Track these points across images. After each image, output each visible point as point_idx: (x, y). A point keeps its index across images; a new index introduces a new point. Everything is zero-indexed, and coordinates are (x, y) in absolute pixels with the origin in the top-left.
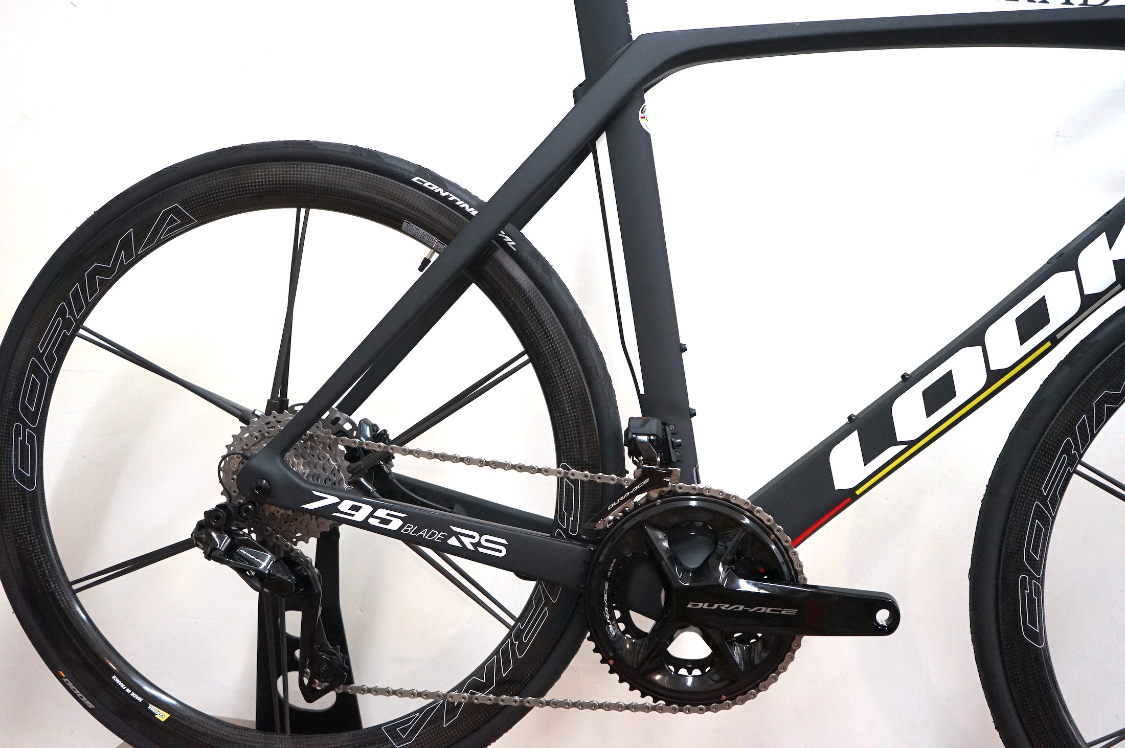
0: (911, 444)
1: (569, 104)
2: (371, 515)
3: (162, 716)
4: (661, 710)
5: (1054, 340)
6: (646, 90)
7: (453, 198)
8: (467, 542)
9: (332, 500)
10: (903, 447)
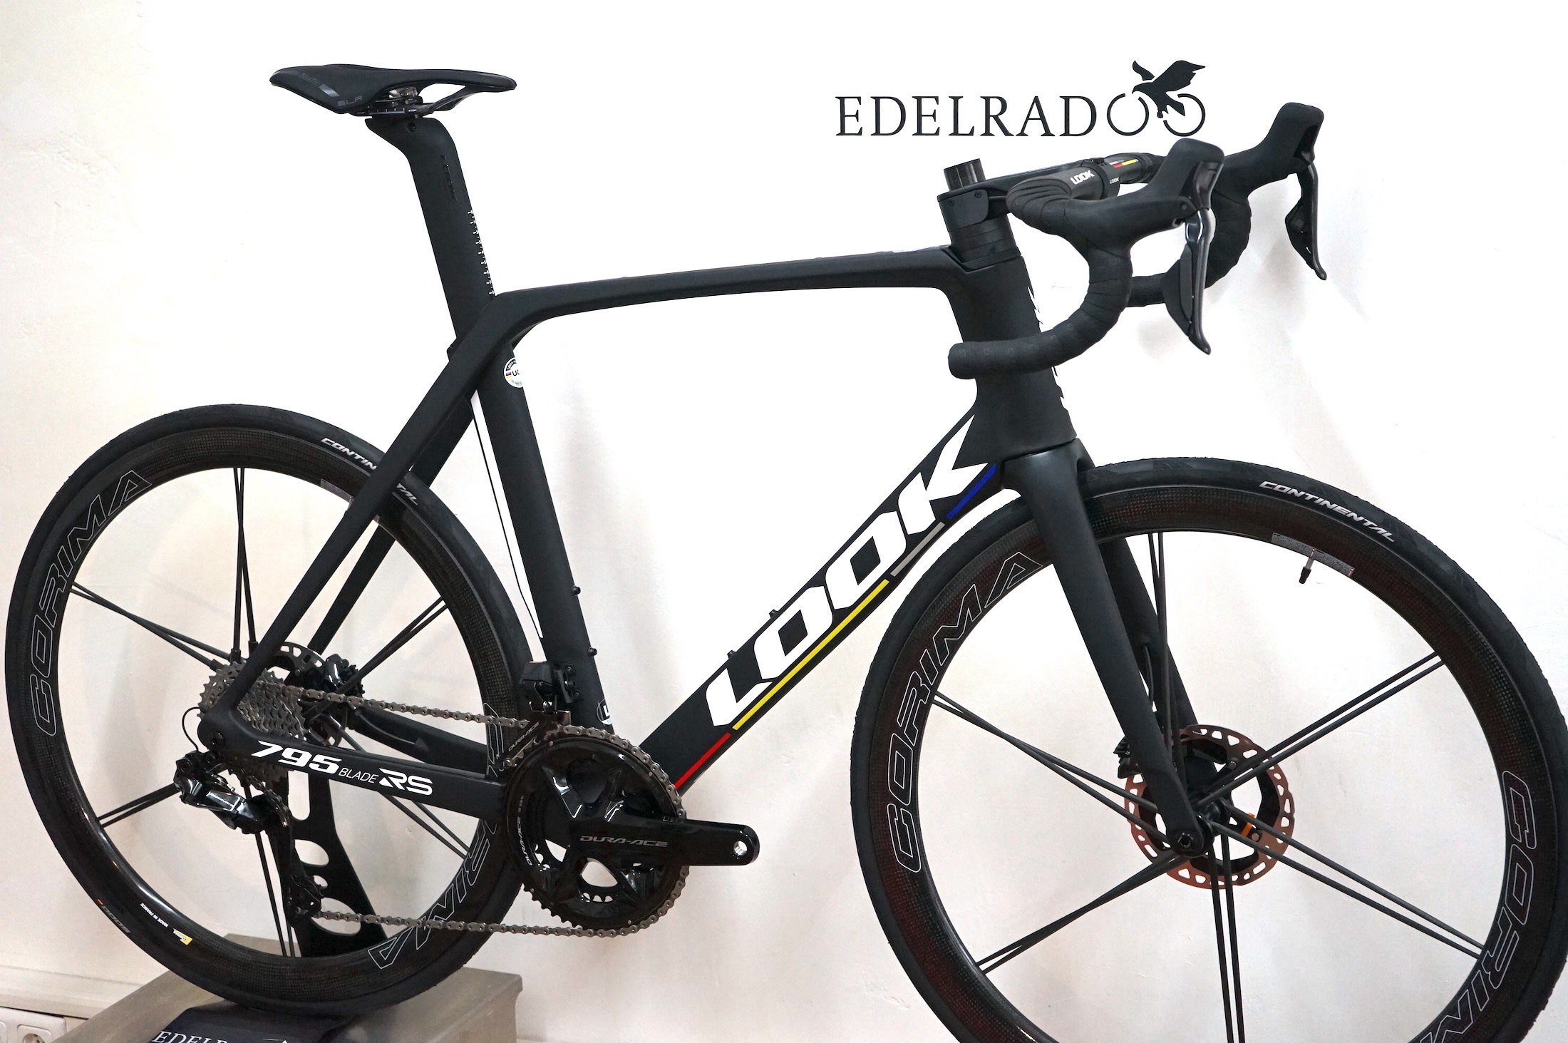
0: (775, 681)
1: (445, 361)
2: (311, 761)
3: (186, 940)
4: (579, 934)
5: (893, 579)
6: (515, 345)
7: (358, 457)
8: (397, 782)
9: (276, 748)
10: (768, 684)
